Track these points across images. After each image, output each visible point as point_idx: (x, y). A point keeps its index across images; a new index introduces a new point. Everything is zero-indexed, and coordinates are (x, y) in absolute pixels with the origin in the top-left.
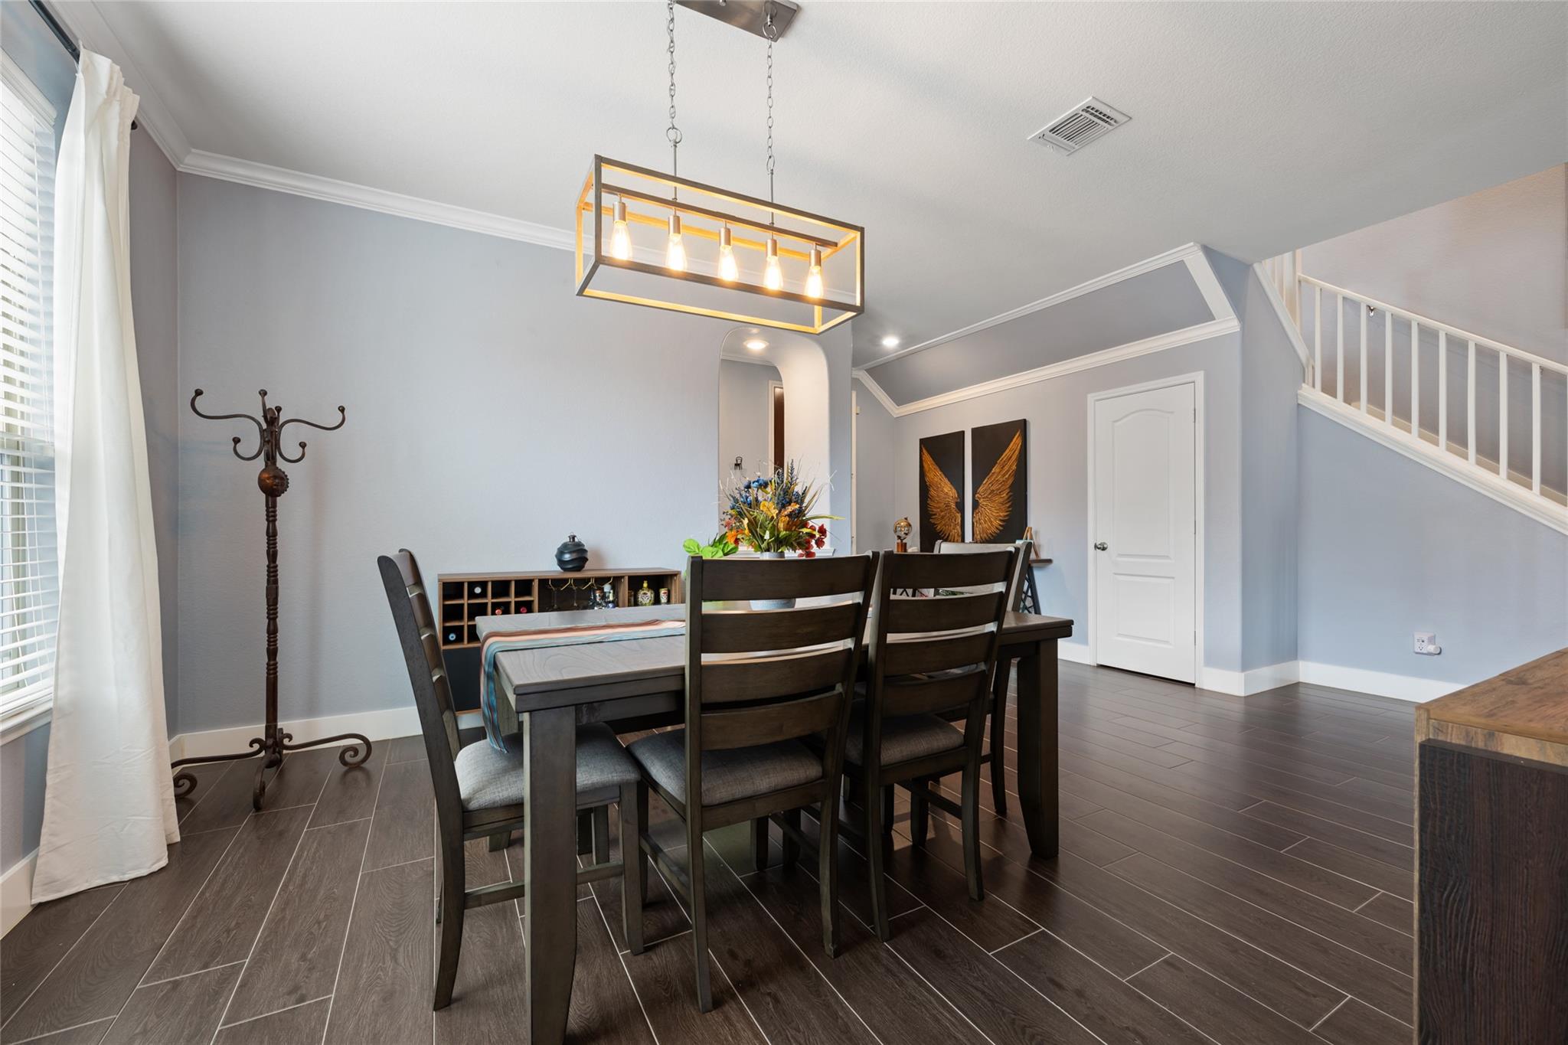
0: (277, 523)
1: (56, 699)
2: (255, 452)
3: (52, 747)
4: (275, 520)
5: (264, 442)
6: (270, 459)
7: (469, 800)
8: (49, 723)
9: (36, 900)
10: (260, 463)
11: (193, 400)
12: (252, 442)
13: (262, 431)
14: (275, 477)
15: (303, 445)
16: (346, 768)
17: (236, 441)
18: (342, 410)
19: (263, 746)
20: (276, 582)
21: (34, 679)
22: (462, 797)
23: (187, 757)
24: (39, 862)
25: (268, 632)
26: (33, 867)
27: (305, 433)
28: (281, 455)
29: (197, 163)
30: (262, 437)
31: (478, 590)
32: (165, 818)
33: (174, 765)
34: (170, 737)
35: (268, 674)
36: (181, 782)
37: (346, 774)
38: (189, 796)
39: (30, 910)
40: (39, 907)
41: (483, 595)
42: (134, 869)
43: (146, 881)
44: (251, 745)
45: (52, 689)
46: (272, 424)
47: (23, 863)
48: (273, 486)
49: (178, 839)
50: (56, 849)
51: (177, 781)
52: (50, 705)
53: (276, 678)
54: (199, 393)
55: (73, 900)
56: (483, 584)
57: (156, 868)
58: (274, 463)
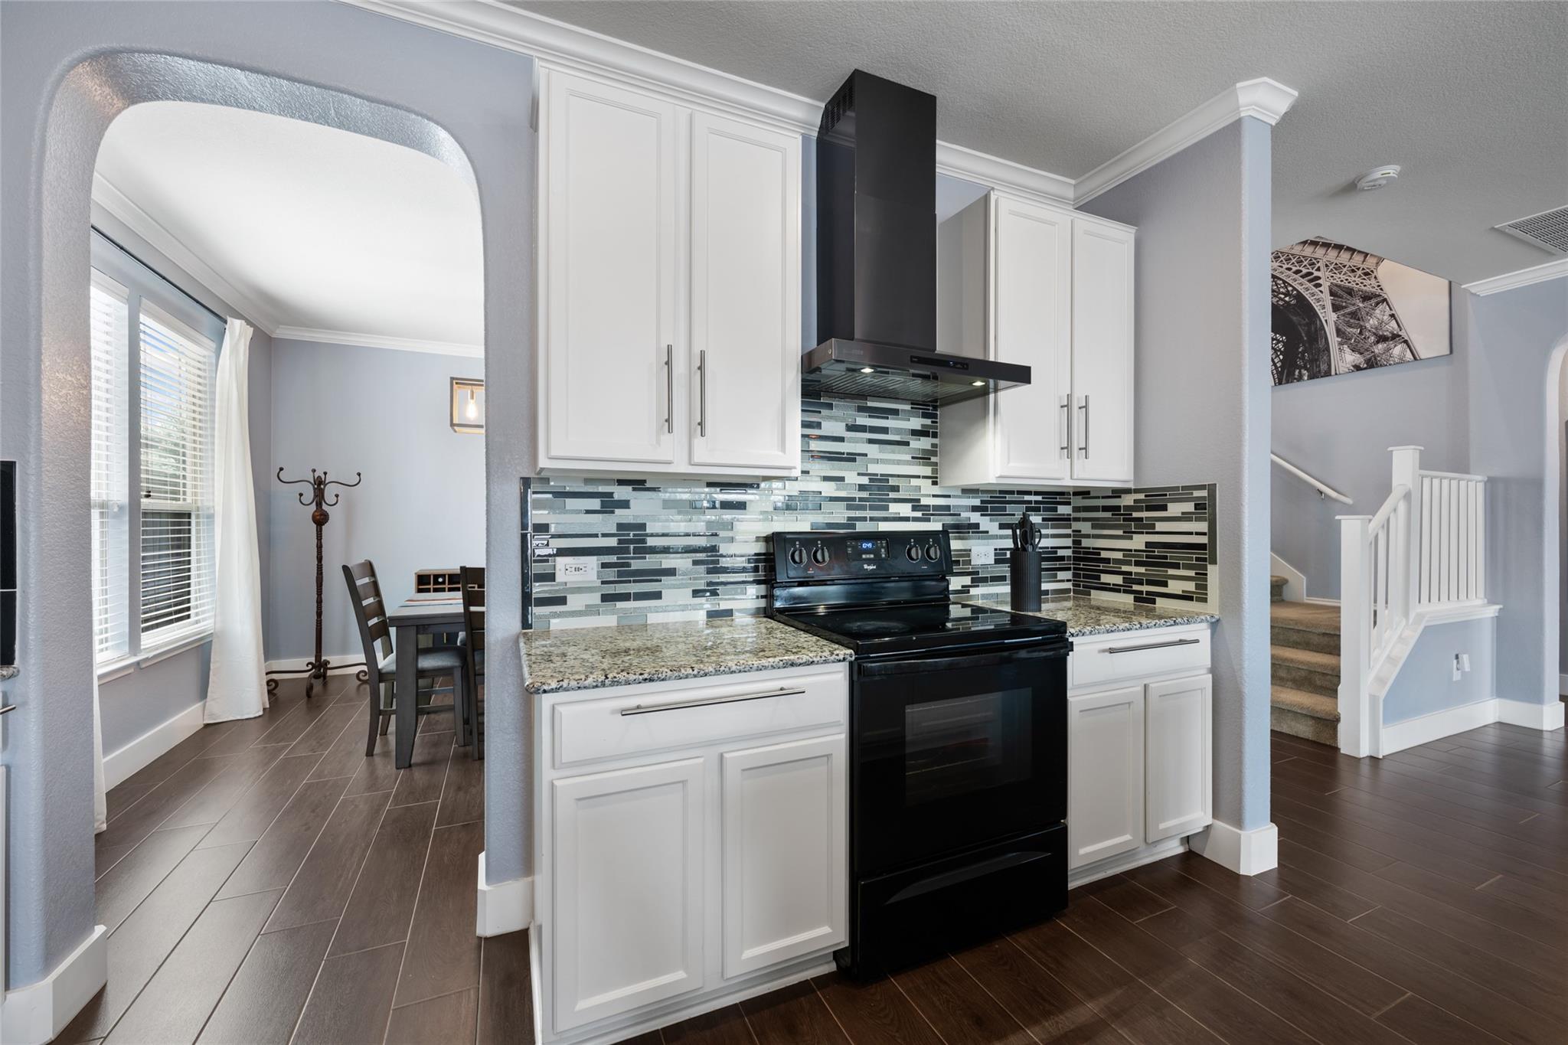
0: (323, 541)
1: (215, 629)
2: (310, 502)
3: (212, 654)
4: (321, 539)
5: (316, 496)
6: (319, 505)
7: (381, 669)
8: (211, 641)
9: (205, 722)
10: (313, 507)
11: (278, 474)
12: (309, 494)
13: (314, 489)
14: (321, 515)
15: (337, 496)
16: (359, 683)
17: (301, 495)
18: (359, 474)
19: (314, 666)
20: (322, 573)
21: (204, 619)
22: (379, 667)
23: (274, 670)
24: (207, 704)
25: (317, 602)
26: (204, 706)
27: (339, 489)
28: (325, 502)
29: (283, 333)
30: (314, 492)
31: (440, 580)
32: (262, 694)
33: (267, 674)
34: (265, 662)
35: (317, 626)
36: (270, 683)
37: (359, 686)
38: (274, 692)
39: (203, 726)
40: (207, 726)
41: (443, 583)
42: (248, 714)
43: (252, 721)
44: (307, 665)
45: (213, 625)
46: (319, 485)
47: (200, 704)
48: (321, 519)
49: (268, 706)
50: (213, 700)
51: (268, 683)
52: (212, 631)
53: (321, 628)
54: (281, 469)
55: (217, 726)
56: (443, 576)
57: (257, 715)
58: (321, 507)
